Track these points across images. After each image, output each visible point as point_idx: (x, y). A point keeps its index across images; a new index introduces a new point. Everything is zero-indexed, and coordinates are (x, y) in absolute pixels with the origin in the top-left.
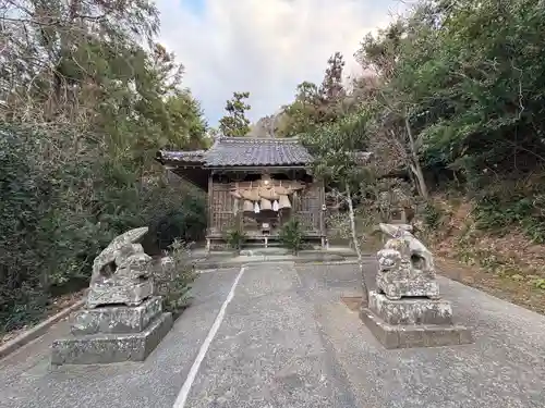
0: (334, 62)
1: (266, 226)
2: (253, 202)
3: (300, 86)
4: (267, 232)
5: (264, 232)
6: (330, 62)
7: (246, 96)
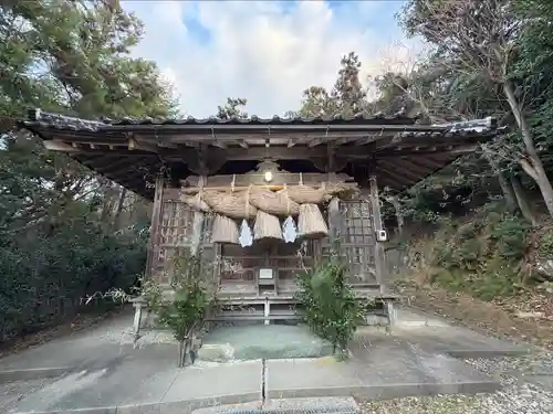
0: (348, 62)
1: (266, 274)
2: (238, 220)
3: (307, 93)
4: (270, 287)
5: (262, 288)
6: (344, 61)
7: (243, 103)
